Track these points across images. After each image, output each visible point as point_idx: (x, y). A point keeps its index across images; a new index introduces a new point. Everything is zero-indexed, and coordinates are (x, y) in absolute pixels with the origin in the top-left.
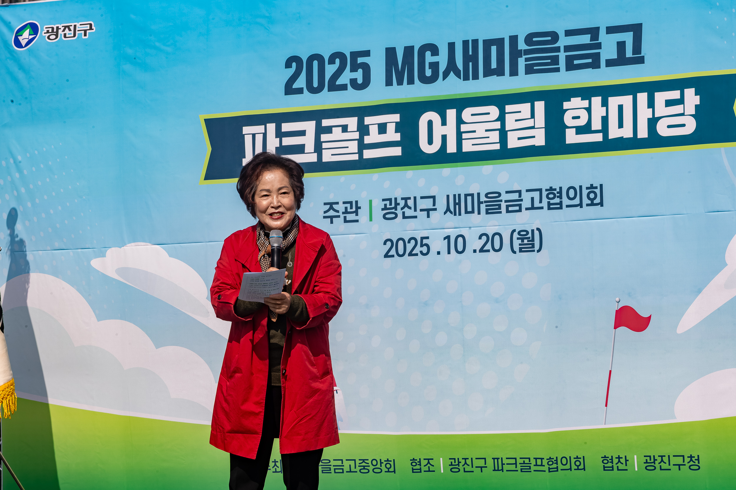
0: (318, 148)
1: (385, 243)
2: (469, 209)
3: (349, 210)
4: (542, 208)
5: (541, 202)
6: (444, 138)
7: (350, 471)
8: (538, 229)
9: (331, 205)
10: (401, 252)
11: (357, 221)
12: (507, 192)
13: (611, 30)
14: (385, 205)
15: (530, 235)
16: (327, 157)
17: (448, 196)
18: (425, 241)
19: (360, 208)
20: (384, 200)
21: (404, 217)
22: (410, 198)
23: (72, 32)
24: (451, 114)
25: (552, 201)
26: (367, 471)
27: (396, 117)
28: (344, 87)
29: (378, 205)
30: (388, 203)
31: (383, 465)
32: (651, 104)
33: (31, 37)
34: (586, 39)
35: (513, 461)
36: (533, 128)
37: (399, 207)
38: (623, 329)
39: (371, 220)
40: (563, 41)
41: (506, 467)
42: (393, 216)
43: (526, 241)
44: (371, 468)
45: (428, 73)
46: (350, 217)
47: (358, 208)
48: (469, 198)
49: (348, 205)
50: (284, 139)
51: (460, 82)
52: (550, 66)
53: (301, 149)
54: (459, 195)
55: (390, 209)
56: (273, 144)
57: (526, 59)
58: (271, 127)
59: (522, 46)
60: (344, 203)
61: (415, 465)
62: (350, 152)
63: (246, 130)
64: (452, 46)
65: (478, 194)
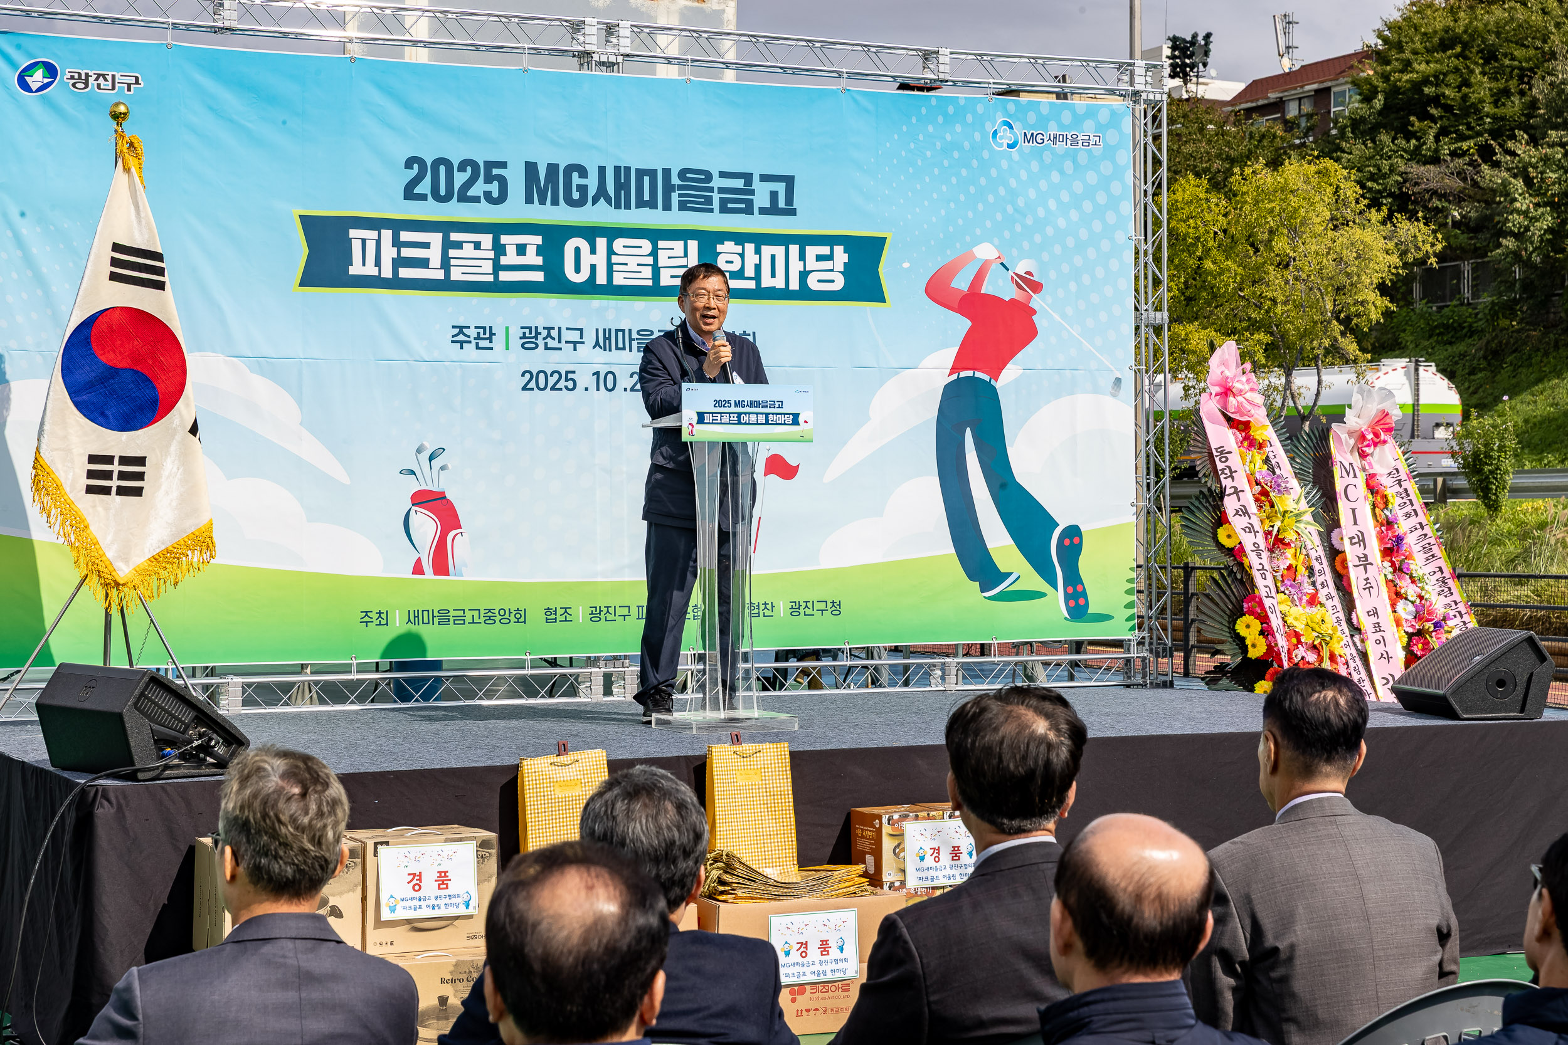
0: (446, 264)
1: (523, 375)
2: (620, 345)
3: (482, 336)
6: (593, 268)
7: (473, 622)
9: (461, 329)
10: (542, 385)
11: (491, 349)
13: (764, 178)
14: (524, 333)
16: (456, 275)
17: (597, 330)
18: (570, 376)
19: (495, 334)
20: (522, 328)
21: (546, 348)
22: (553, 328)
23: (110, 83)
24: (601, 243)
26: (493, 622)
27: (537, 239)
28: (476, 199)
29: (516, 333)
30: (527, 331)
31: (512, 615)
32: (802, 257)
33: (46, 81)
34: (739, 184)
37: (540, 337)
38: (772, 476)
39: (507, 348)
40: (717, 182)
42: (533, 346)
44: (498, 618)
45: (576, 195)
46: (482, 344)
47: (492, 334)
48: (620, 334)
49: (481, 331)
50: (402, 249)
51: (611, 210)
52: (705, 206)
53: (424, 263)
54: (610, 330)
55: (530, 338)
56: (389, 253)
57: (680, 196)
58: (387, 235)
59: (675, 180)
60: (476, 327)
61: (550, 615)
62: (484, 272)
63: (353, 233)
64: (602, 170)
65: (630, 330)
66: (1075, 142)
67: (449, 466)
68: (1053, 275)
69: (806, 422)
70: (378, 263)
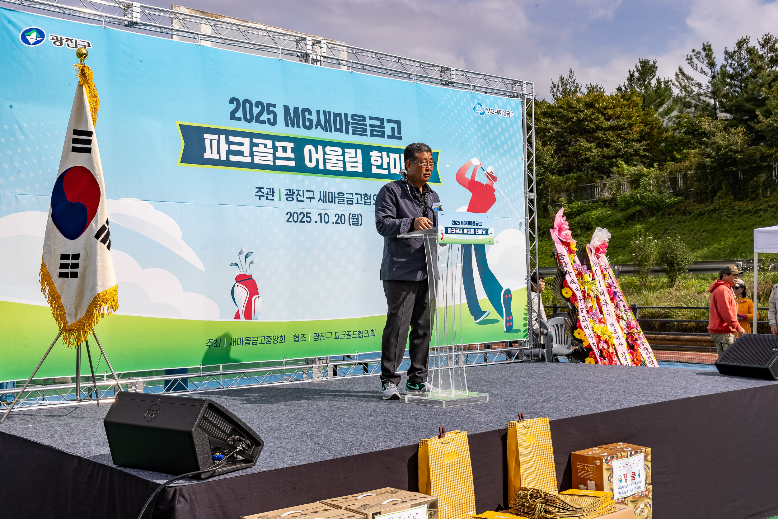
0: (252, 155)
1: (287, 214)
2: (330, 200)
3: (269, 193)
4: (362, 204)
5: (361, 201)
6: (317, 160)
7: (261, 343)
8: (360, 214)
9: (260, 189)
10: (296, 220)
11: (273, 200)
12: (347, 194)
13: (389, 121)
14: (287, 192)
15: (357, 217)
16: (257, 161)
17: (320, 192)
18: (309, 215)
20: (286, 190)
21: (297, 201)
22: (300, 190)
24: (320, 148)
25: (366, 201)
26: (270, 343)
27: (292, 145)
28: (264, 122)
29: (284, 192)
30: (288, 191)
31: (279, 339)
33: (38, 39)
34: (378, 123)
35: (344, 333)
36: (356, 162)
37: (295, 195)
39: (280, 200)
40: (368, 122)
41: (340, 337)
42: (291, 199)
43: (355, 220)
44: (272, 341)
45: (307, 124)
46: (270, 197)
47: (274, 192)
48: (330, 194)
49: (269, 190)
50: (231, 146)
51: (323, 132)
52: (363, 133)
53: (241, 153)
54: (326, 192)
55: (290, 195)
56: (224, 147)
57: (352, 127)
58: (223, 138)
59: (350, 120)
60: (267, 188)
61: (296, 338)
62: (268, 160)
63: (206, 136)
64: (318, 112)
65: (335, 193)
66: (505, 114)
67: (255, 261)
68: (500, 174)
69: (491, 233)
70: (219, 153)
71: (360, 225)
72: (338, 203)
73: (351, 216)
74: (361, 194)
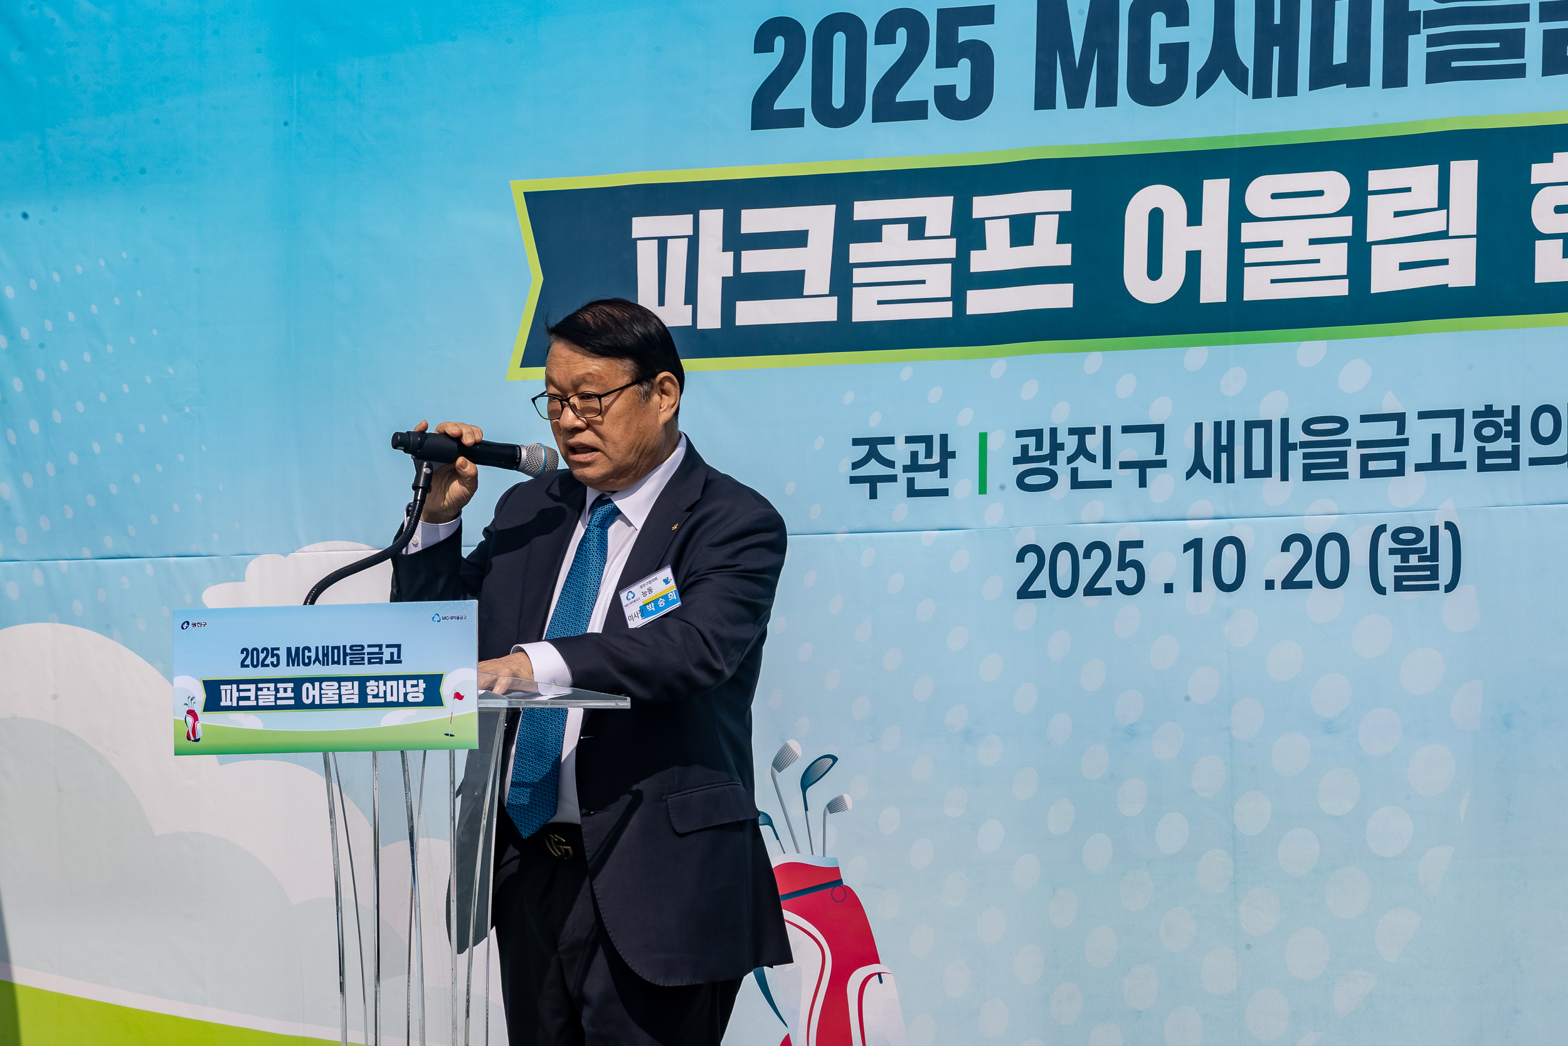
1: (1021, 558)
2: (1258, 464)
3: (922, 460)
4: (1461, 465)
5: (1459, 447)
6: (1193, 259)
8: (1450, 526)
9: (873, 446)
10: (1064, 583)
11: (944, 492)
12: (1365, 419)
14: (1025, 448)
15: (1426, 542)
17: (1199, 427)
18: (1131, 554)
19: (953, 455)
20: (1020, 434)
21: (1076, 484)
22: (1092, 431)
25: (1490, 447)
27: (1061, 199)
28: (917, 111)
29: (1004, 446)
30: (1031, 441)
36: (1443, 235)
37: (1062, 456)
39: (983, 489)
42: (1045, 479)
43: (1414, 560)
45: (1158, 73)
46: (925, 481)
47: (947, 455)
48: (1258, 434)
49: (921, 448)
50: (745, 255)
51: (1244, 101)
54: (1231, 424)
55: (1038, 460)
57: (1432, 41)
58: (712, 220)
60: (909, 440)
65: (1285, 423)
67: (848, 800)
71: (1449, 588)
72: (1307, 476)
73: (1386, 541)
74: (1458, 415)
